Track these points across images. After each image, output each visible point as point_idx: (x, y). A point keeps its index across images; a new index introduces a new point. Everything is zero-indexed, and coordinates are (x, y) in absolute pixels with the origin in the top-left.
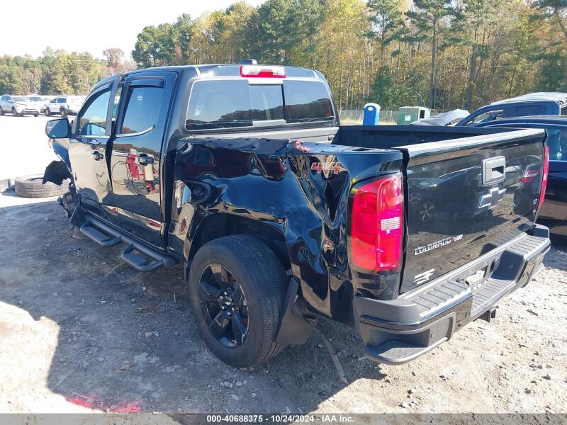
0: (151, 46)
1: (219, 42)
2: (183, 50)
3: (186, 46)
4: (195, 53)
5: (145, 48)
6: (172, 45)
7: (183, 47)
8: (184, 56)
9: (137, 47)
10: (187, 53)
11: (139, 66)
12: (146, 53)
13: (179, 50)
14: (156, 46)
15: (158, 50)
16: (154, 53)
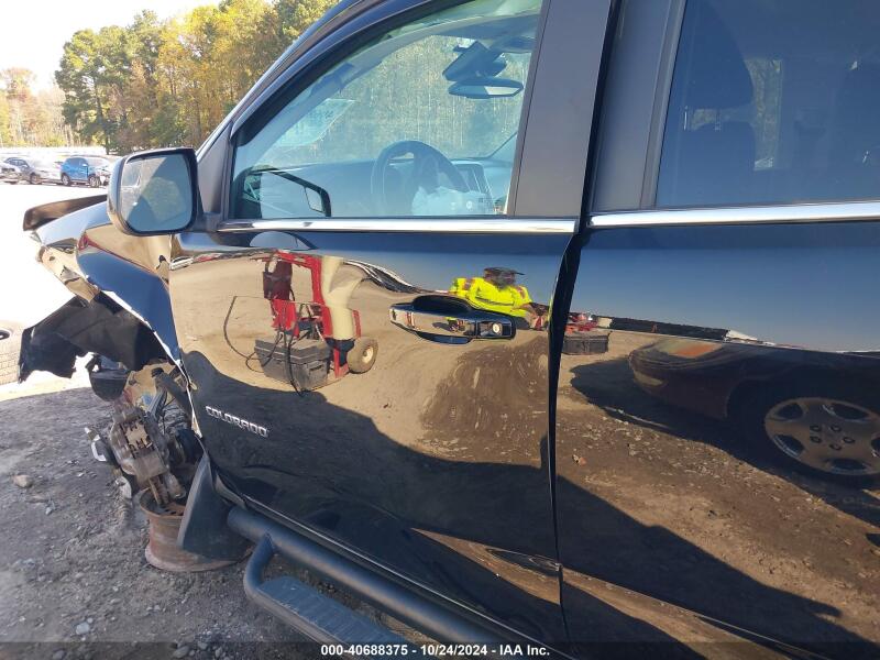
0: (90, 64)
1: (210, 58)
2: (147, 72)
3: (153, 65)
4: (167, 76)
5: (79, 66)
6: (127, 62)
7: (147, 65)
8: (149, 80)
9: (63, 64)
10: (154, 75)
11: (68, 97)
12: (80, 75)
13: (139, 71)
14: (98, 63)
15: (101, 70)
16: (93, 74)
